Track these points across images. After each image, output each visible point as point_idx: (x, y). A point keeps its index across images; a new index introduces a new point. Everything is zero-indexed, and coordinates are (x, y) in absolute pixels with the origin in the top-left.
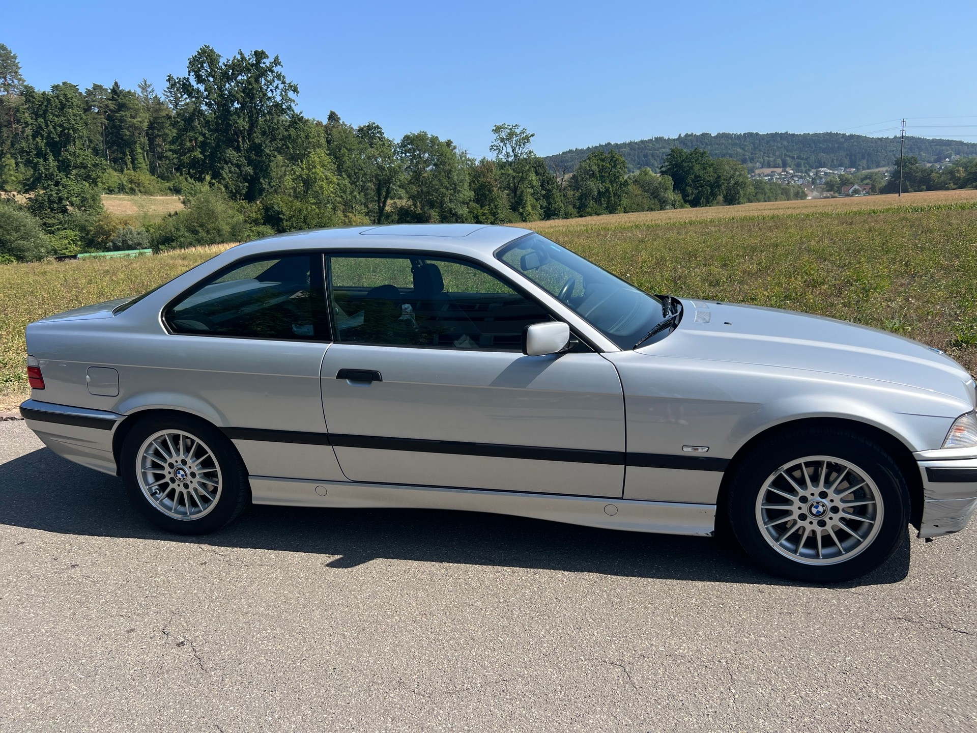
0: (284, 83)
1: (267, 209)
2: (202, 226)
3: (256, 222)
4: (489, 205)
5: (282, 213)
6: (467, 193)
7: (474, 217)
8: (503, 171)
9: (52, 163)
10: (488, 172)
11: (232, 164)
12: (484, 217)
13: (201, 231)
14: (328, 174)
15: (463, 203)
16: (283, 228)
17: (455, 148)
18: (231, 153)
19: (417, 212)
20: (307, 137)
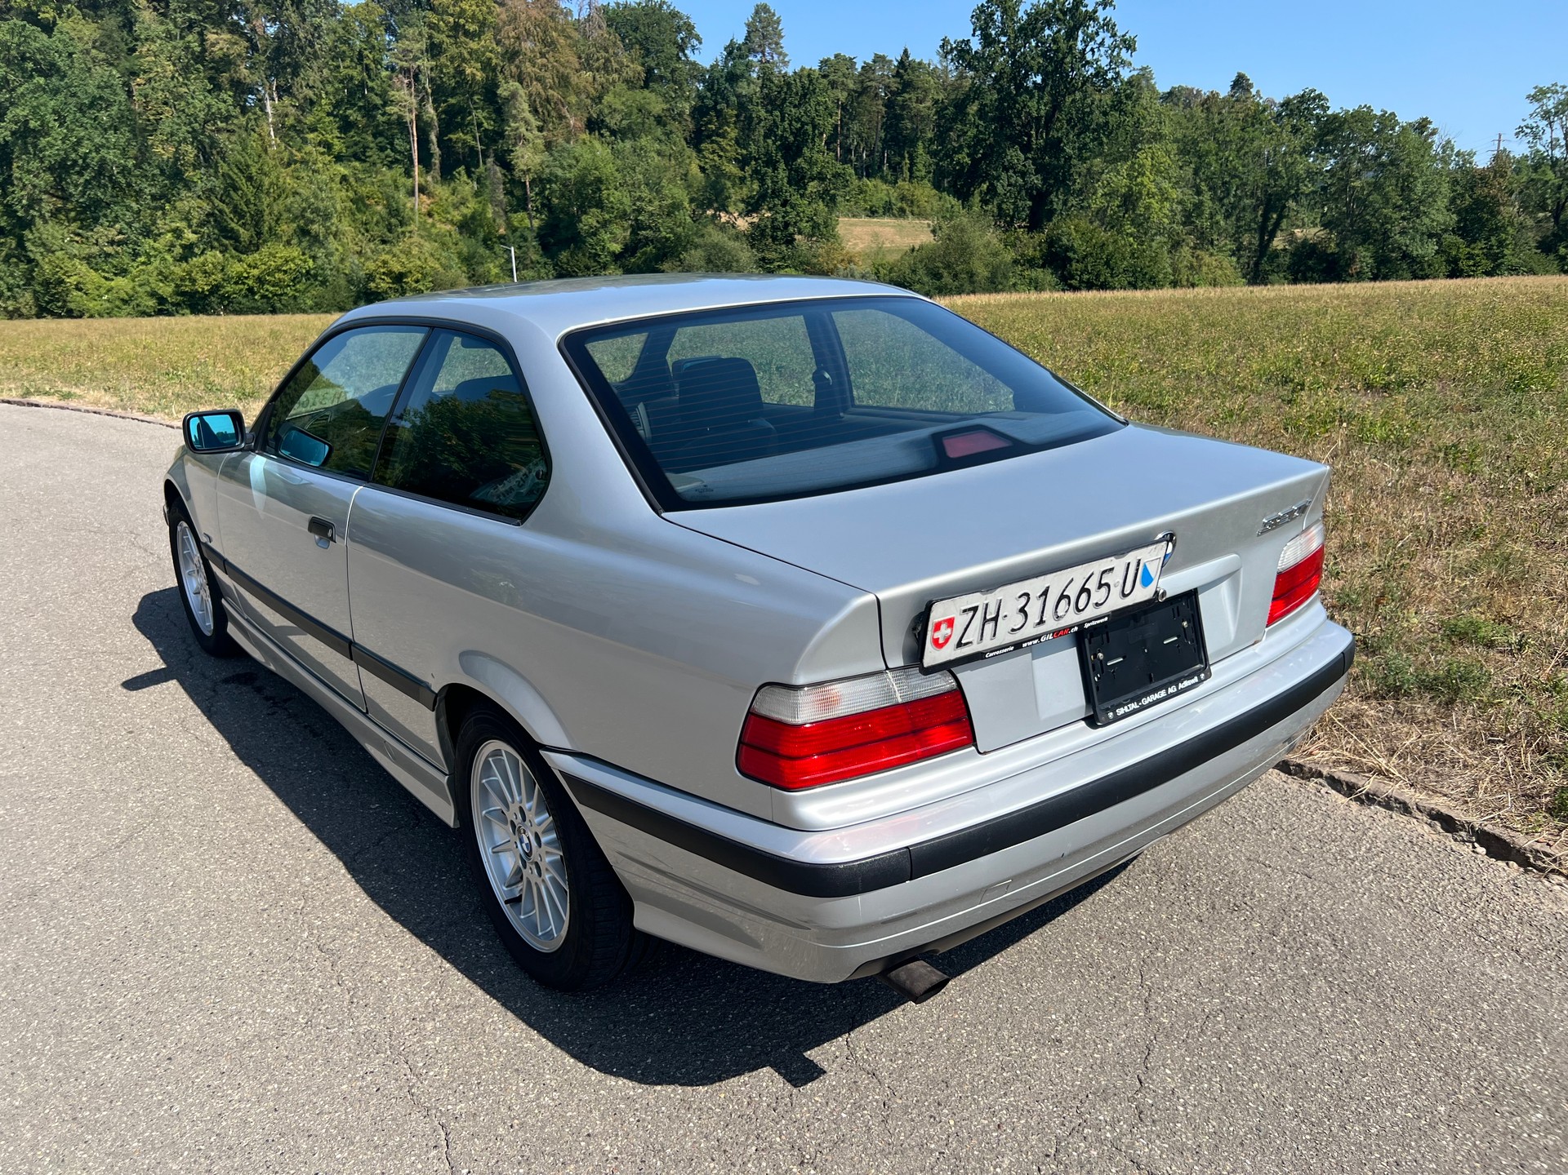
0: (1114, 35)
1: (1051, 242)
2: (948, 266)
3: (1031, 263)
4: (1488, 239)
5: (1071, 249)
6: (1440, 215)
7: (1448, 262)
8: (1534, 176)
9: (782, 173)
10: (1495, 177)
11: (1015, 173)
12: (1471, 263)
13: (945, 274)
14: (1166, 185)
15: (1431, 236)
16: (1070, 273)
17: (1434, 133)
18: (1015, 155)
19: (1329, 251)
20: (1137, 124)
